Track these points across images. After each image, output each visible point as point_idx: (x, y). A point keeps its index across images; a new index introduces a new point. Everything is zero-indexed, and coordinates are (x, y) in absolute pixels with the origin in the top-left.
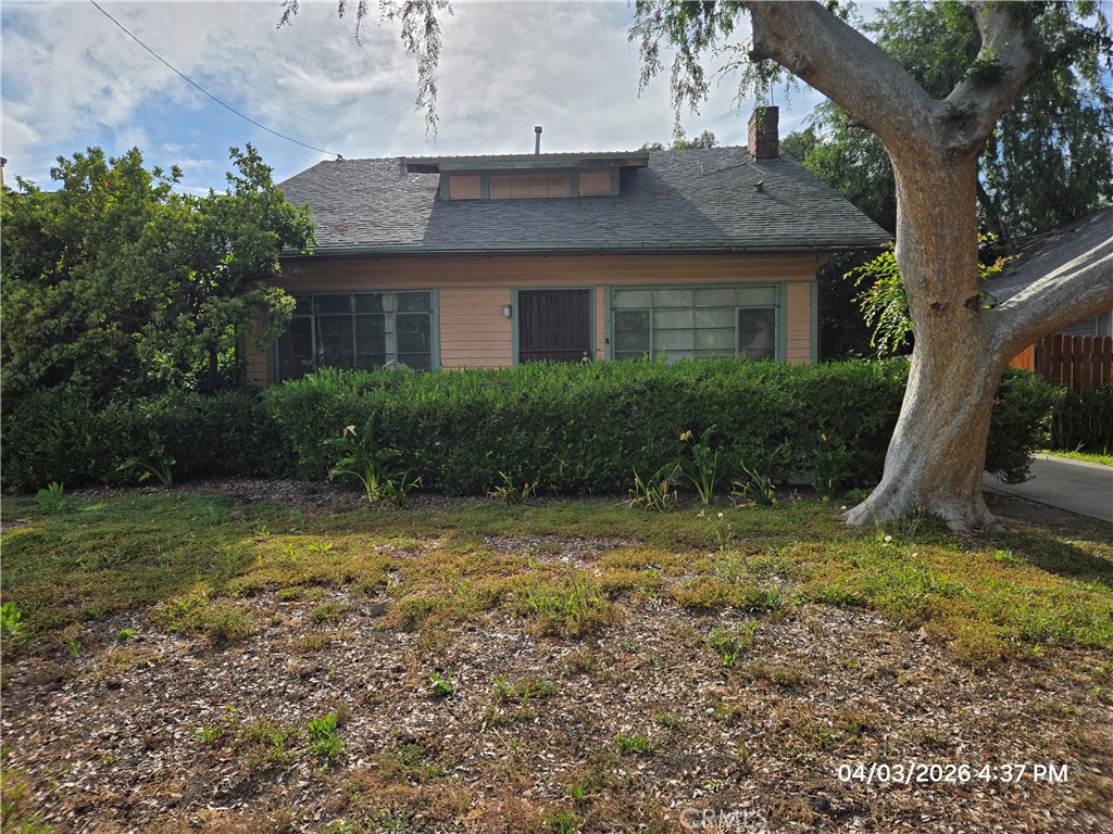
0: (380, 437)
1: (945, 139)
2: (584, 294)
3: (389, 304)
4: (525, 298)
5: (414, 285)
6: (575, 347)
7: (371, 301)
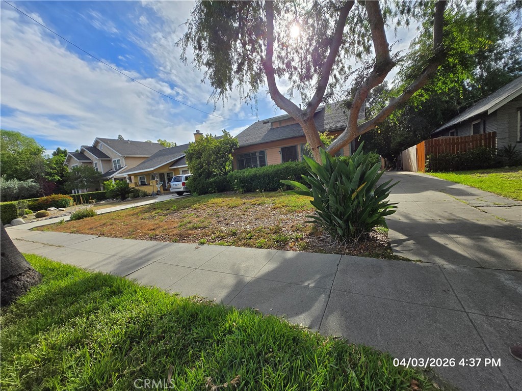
0: (241, 181)
1: (303, 118)
2: (295, 147)
3: (257, 154)
4: (283, 149)
5: (262, 150)
6: (295, 158)
7: (254, 154)
